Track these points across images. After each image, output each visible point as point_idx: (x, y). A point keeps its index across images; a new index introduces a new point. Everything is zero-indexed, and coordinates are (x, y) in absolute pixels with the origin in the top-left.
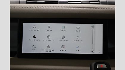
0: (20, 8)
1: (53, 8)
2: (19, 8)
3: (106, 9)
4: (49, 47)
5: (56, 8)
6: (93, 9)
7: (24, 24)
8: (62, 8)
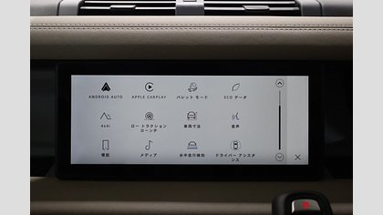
0: (62, 30)
1: (159, 30)
2: (57, 30)
3: (317, 31)
4: (149, 116)
5: (169, 30)
6: (279, 31)
7: (73, 77)
8: (188, 30)
